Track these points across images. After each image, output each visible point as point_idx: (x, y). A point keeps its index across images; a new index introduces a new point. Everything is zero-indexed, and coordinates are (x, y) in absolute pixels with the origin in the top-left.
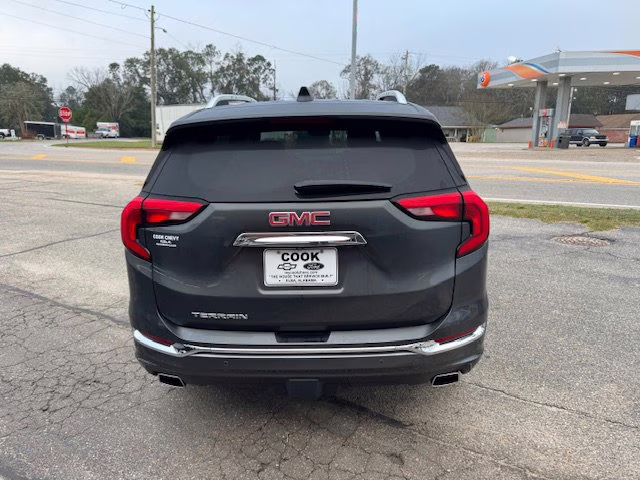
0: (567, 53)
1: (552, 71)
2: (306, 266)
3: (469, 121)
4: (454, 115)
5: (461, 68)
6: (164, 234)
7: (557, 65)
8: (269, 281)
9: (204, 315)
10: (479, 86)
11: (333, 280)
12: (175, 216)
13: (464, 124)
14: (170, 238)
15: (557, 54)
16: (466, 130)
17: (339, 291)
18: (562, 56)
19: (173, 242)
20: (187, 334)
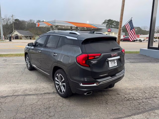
0: (57, 21)
1: (54, 24)
2: (114, 63)
3: (32, 34)
4: (27, 32)
5: (25, 21)
6: (94, 61)
7: (55, 23)
8: (110, 67)
9: (101, 76)
10: (37, 26)
11: (117, 65)
12: (96, 57)
13: (30, 35)
14: (95, 61)
15: (55, 21)
16: (31, 36)
17: (118, 66)
18: (56, 21)
19: (96, 62)
20: (99, 80)
